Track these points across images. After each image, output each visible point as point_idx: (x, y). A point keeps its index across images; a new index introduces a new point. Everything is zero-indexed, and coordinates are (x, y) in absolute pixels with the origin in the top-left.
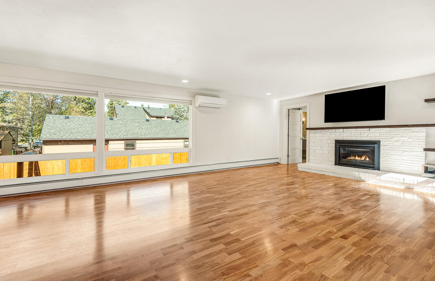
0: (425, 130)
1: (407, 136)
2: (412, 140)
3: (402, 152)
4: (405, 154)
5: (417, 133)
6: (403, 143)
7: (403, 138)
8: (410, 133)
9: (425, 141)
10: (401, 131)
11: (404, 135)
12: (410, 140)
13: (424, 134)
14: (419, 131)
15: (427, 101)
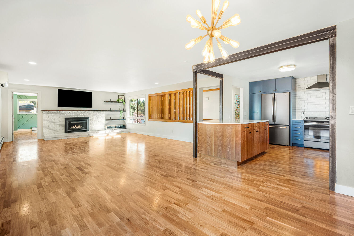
0: (105, 113)
2: (101, 117)
4: (98, 122)
5: (102, 114)
6: (98, 118)
9: (105, 117)
10: (97, 113)
11: (98, 115)
12: (100, 117)
15: (105, 102)
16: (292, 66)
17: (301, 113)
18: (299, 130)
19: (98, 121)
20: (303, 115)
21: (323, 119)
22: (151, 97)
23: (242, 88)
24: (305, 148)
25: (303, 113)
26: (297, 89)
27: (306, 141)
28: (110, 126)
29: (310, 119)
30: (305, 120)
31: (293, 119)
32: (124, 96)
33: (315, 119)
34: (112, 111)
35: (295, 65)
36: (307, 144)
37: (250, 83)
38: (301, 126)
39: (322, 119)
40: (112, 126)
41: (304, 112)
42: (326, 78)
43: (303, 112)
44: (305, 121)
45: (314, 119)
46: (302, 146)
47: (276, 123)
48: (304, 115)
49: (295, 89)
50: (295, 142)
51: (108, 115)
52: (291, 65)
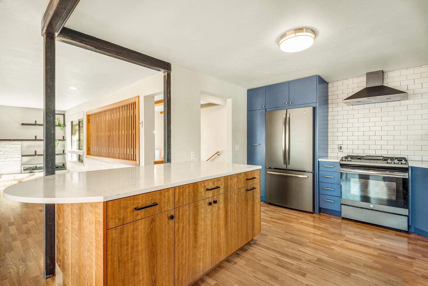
0: (21, 143)
1: (8, 147)
2: (12, 150)
3: (4, 159)
4: (7, 160)
5: (15, 145)
6: (5, 152)
7: (5, 149)
8: (10, 145)
9: (21, 150)
10: (3, 144)
11: (6, 147)
12: (10, 150)
13: (20, 146)
14: (17, 144)
15: (23, 124)
16: (306, 32)
17: (336, 147)
18: (332, 181)
19: (6, 157)
20: (340, 150)
21: (378, 161)
22: (90, 117)
23: (230, 99)
24: (343, 218)
25: (341, 148)
26: (330, 102)
27: (344, 205)
28: (34, 166)
29: (352, 160)
30: (342, 162)
31: (320, 160)
32: (64, 115)
33: (363, 160)
34: (38, 140)
35: (313, 31)
36: (347, 212)
37: (248, 90)
38: (335, 174)
39: (376, 161)
40: (38, 166)
41: (342, 146)
42: (383, 79)
43: (340, 146)
44: (342, 165)
45: (361, 162)
46: (338, 214)
47: (289, 167)
48: (342, 150)
49: (325, 101)
50: (324, 206)
51: (29, 147)
52: (304, 29)
